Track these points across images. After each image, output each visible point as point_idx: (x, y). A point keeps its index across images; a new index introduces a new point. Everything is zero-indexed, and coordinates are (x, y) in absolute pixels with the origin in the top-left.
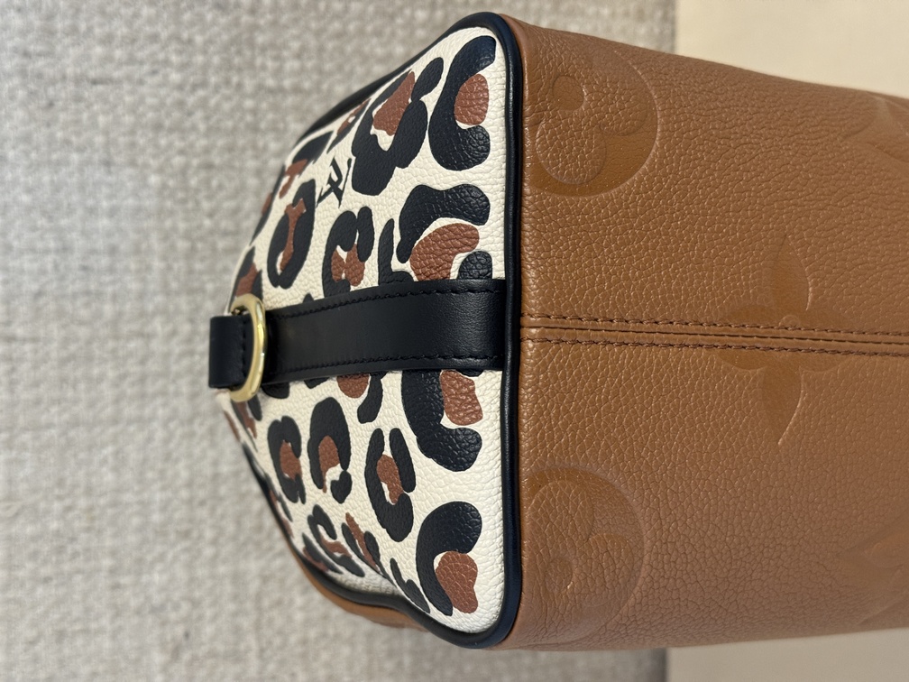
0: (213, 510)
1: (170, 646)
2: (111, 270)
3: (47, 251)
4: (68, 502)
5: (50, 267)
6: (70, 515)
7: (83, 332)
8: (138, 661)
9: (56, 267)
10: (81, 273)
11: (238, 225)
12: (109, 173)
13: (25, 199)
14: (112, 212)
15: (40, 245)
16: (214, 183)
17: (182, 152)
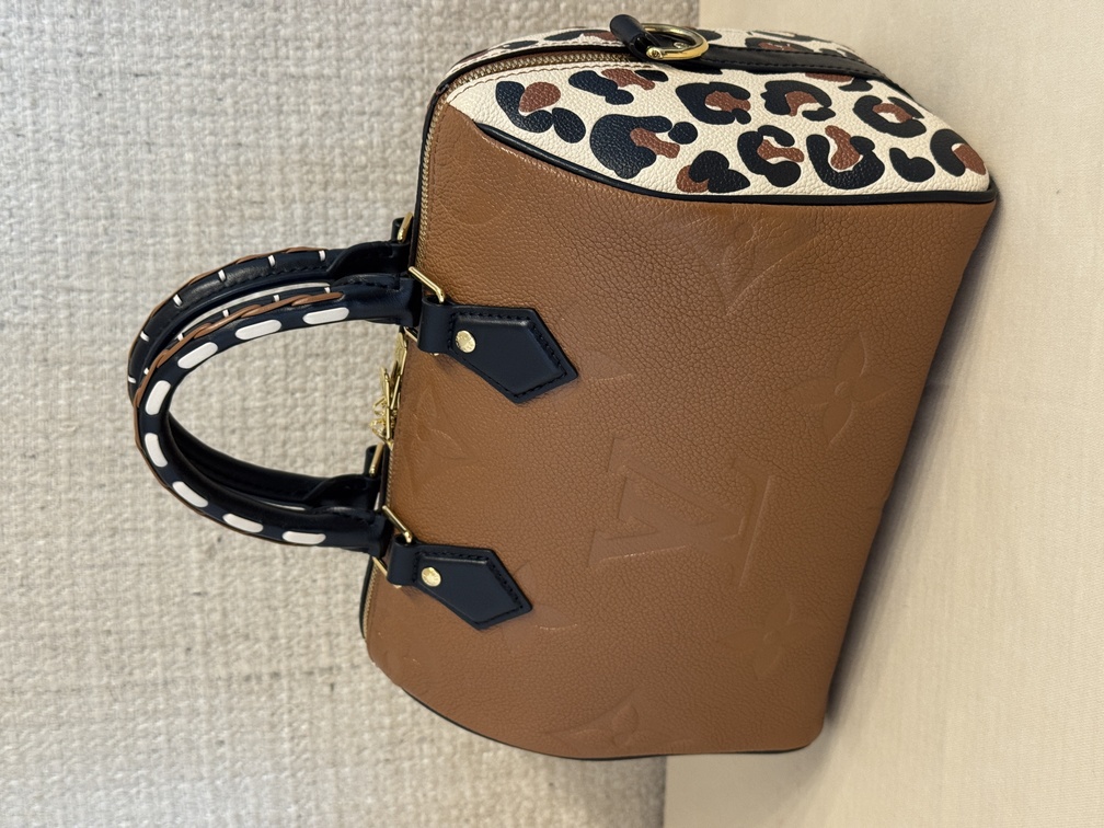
0: (242, 438)
1: (205, 548)
2: (153, 234)
3: (99, 219)
4: (118, 424)
5: (101, 230)
6: (120, 435)
7: (129, 284)
8: (179, 557)
9: (106, 230)
10: (127, 236)
11: (264, 196)
12: (150, 151)
13: (80, 174)
14: (153, 185)
15: (94, 213)
16: (242, 159)
17: (212, 133)
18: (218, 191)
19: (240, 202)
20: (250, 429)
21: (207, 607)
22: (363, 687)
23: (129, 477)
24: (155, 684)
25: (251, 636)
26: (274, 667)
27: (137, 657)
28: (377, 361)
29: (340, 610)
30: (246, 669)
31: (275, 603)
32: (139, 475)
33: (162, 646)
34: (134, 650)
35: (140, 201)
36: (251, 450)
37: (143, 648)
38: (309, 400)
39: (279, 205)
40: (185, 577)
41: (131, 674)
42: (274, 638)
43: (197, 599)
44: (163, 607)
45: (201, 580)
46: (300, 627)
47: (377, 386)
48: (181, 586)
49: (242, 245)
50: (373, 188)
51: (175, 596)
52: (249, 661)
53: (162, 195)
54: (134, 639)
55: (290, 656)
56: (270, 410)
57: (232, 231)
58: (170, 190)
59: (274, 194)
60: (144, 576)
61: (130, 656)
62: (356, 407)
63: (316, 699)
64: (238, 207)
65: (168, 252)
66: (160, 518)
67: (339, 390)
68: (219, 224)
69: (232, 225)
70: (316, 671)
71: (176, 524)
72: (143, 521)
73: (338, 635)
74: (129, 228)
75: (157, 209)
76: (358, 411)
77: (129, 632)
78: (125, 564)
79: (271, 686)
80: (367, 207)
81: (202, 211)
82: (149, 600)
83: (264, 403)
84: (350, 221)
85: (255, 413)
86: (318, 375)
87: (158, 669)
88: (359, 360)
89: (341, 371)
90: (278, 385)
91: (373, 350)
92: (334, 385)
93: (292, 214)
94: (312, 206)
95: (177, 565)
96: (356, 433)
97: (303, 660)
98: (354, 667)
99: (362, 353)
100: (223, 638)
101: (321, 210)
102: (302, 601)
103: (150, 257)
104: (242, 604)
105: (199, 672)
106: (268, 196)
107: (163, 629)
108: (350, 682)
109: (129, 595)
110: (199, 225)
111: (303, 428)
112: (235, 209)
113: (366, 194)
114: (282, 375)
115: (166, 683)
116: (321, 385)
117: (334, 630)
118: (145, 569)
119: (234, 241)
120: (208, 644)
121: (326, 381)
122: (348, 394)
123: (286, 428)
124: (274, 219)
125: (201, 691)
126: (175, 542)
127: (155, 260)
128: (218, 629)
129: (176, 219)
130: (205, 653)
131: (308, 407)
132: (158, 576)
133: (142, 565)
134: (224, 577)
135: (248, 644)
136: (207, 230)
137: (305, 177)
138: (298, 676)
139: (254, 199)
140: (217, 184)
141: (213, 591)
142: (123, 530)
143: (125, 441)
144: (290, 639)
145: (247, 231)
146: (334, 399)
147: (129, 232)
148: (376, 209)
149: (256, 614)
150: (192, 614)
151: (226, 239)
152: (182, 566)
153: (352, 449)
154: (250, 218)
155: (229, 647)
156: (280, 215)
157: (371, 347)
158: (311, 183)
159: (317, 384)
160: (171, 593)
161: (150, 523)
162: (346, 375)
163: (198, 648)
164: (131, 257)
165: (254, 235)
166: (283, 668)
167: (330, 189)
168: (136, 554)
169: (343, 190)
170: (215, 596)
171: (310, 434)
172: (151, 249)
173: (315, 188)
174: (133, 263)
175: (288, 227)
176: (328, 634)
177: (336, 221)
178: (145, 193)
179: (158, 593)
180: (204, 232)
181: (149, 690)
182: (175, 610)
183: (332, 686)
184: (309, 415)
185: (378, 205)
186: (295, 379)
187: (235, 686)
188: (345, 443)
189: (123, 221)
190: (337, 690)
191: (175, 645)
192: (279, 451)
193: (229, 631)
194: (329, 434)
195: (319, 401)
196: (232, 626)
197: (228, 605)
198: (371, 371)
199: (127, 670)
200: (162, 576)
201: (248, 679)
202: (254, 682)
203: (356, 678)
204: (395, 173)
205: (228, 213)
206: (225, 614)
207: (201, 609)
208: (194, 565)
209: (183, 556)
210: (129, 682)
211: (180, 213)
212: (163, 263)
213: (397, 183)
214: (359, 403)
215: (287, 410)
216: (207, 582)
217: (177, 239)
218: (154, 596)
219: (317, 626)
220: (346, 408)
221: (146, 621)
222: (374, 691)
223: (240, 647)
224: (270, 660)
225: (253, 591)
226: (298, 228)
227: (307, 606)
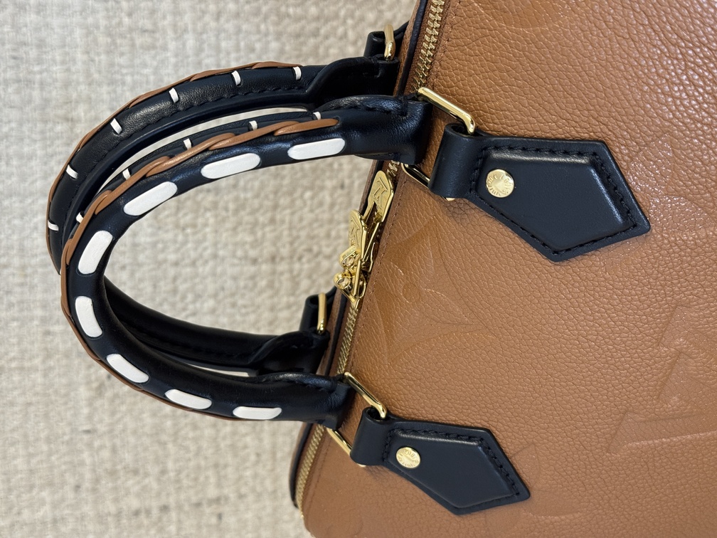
18: (108, 18)
19: (131, 30)
20: (140, 265)
21: (97, 444)
22: (249, 515)
23: (16, 315)
24: (44, 523)
25: (141, 471)
26: (163, 501)
27: (25, 497)
28: (266, 197)
29: (228, 442)
30: (135, 503)
31: (164, 438)
32: (25, 313)
33: (51, 484)
34: (22, 490)
35: (26, 26)
36: (142, 286)
37: (32, 487)
38: (199, 236)
39: (170, 34)
40: (75, 415)
41: (19, 513)
42: (164, 472)
43: (86, 437)
44: (52, 446)
45: (90, 417)
46: (190, 460)
47: (266, 222)
48: (70, 424)
49: (133, 75)
50: (266, 18)
51: (64, 434)
52: (138, 495)
53: (49, 19)
54: (22, 479)
55: (179, 488)
56: (160, 246)
57: (122, 61)
58: (58, 14)
59: (166, 23)
60: (32, 416)
61: (18, 496)
62: (246, 243)
63: (204, 531)
64: (128, 36)
65: (55, 80)
66: (48, 356)
67: (228, 225)
68: (108, 52)
69: (122, 54)
70: (204, 502)
71: (64, 362)
72: (30, 359)
73: (226, 466)
74: (15, 54)
75: (43, 34)
76: (247, 247)
77: (17, 472)
78: (12, 404)
79: (160, 519)
80: (259, 40)
81: (90, 38)
82: (37, 440)
83: (154, 239)
84: (242, 53)
85: (145, 249)
86: (209, 210)
87: (47, 508)
88: (249, 195)
89: (231, 206)
90: (169, 220)
91: (262, 186)
92: (224, 220)
93: (184, 45)
94: (205, 36)
95: (66, 403)
96: (245, 269)
97: (192, 492)
98: (241, 496)
99: (252, 188)
100: (113, 473)
101: (213, 39)
102: (191, 435)
103: (37, 86)
104: (132, 440)
105: (88, 509)
106: (160, 25)
107: (51, 468)
108: (237, 510)
109: (16, 435)
110: (88, 53)
111: (193, 263)
112: (125, 37)
113: (258, 26)
114: (173, 210)
115: (55, 521)
116: (212, 221)
117: (222, 462)
118: (32, 409)
119: (124, 71)
120: (97, 480)
121: (216, 216)
122: (240, 229)
123: (176, 264)
124: (165, 48)
125: (91, 527)
126: (64, 381)
127: (42, 89)
128: (108, 466)
129: (64, 46)
130: (94, 490)
131: (198, 242)
132: (46, 415)
133: (30, 404)
134: (113, 413)
135: (138, 478)
136: (97, 59)
137: (198, 6)
138: (186, 508)
139: (146, 28)
140: (107, 10)
141: (102, 428)
142: (10, 369)
143: (11, 278)
144: (179, 472)
145: (137, 61)
146: (225, 235)
147: (15, 58)
148: (268, 42)
149: (146, 449)
150: (81, 452)
151: (117, 68)
152: (71, 404)
153: (242, 284)
154: (142, 47)
155: (119, 482)
156: (172, 45)
157: (262, 182)
158: (204, 12)
159: (207, 219)
160: (60, 432)
161: (37, 361)
162: (236, 211)
163: (87, 485)
164: (16, 85)
165: (145, 65)
166: (172, 501)
167: (222, 20)
168: (24, 393)
169: (236, 22)
170: (105, 433)
171: (200, 270)
172: (38, 77)
173: (207, 18)
174: (18, 92)
175: (180, 58)
176: (216, 466)
177: (228, 53)
178: (31, 18)
179: (46, 432)
180: (93, 60)
181: (38, 528)
182: (63, 449)
183: (220, 516)
184: (200, 250)
185: (270, 38)
186: (185, 214)
187: (124, 521)
188: (235, 278)
189: (8, 46)
190: (225, 519)
191: (64, 483)
192: (170, 287)
193: (119, 467)
194: (219, 270)
195: (210, 237)
196: (121, 462)
197: (118, 442)
198: (261, 206)
199: (15, 510)
200: (51, 414)
201: (137, 513)
202: (143, 516)
203: (242, 507)
204: (288, 6)
205: (119, 41)
206: (114, 450)
207: (90, 445)
208: (83, 403)
209: (72, 394)
210: (17, 522)
211: (68, 39)
212: (50, 92)
213: (288, 15)
214: (249, 239)
215: (178, 245)
216: (96, 418)
217: (65, 67)
218: (43, 435)
219: (206, 458)
220: (236, 244)
221: (34, 461)
222: (260, 518)
223: (130, 482)
224: (159, 495)
225: (144, 426)
226: (190, 59)
227: (195, 440)
